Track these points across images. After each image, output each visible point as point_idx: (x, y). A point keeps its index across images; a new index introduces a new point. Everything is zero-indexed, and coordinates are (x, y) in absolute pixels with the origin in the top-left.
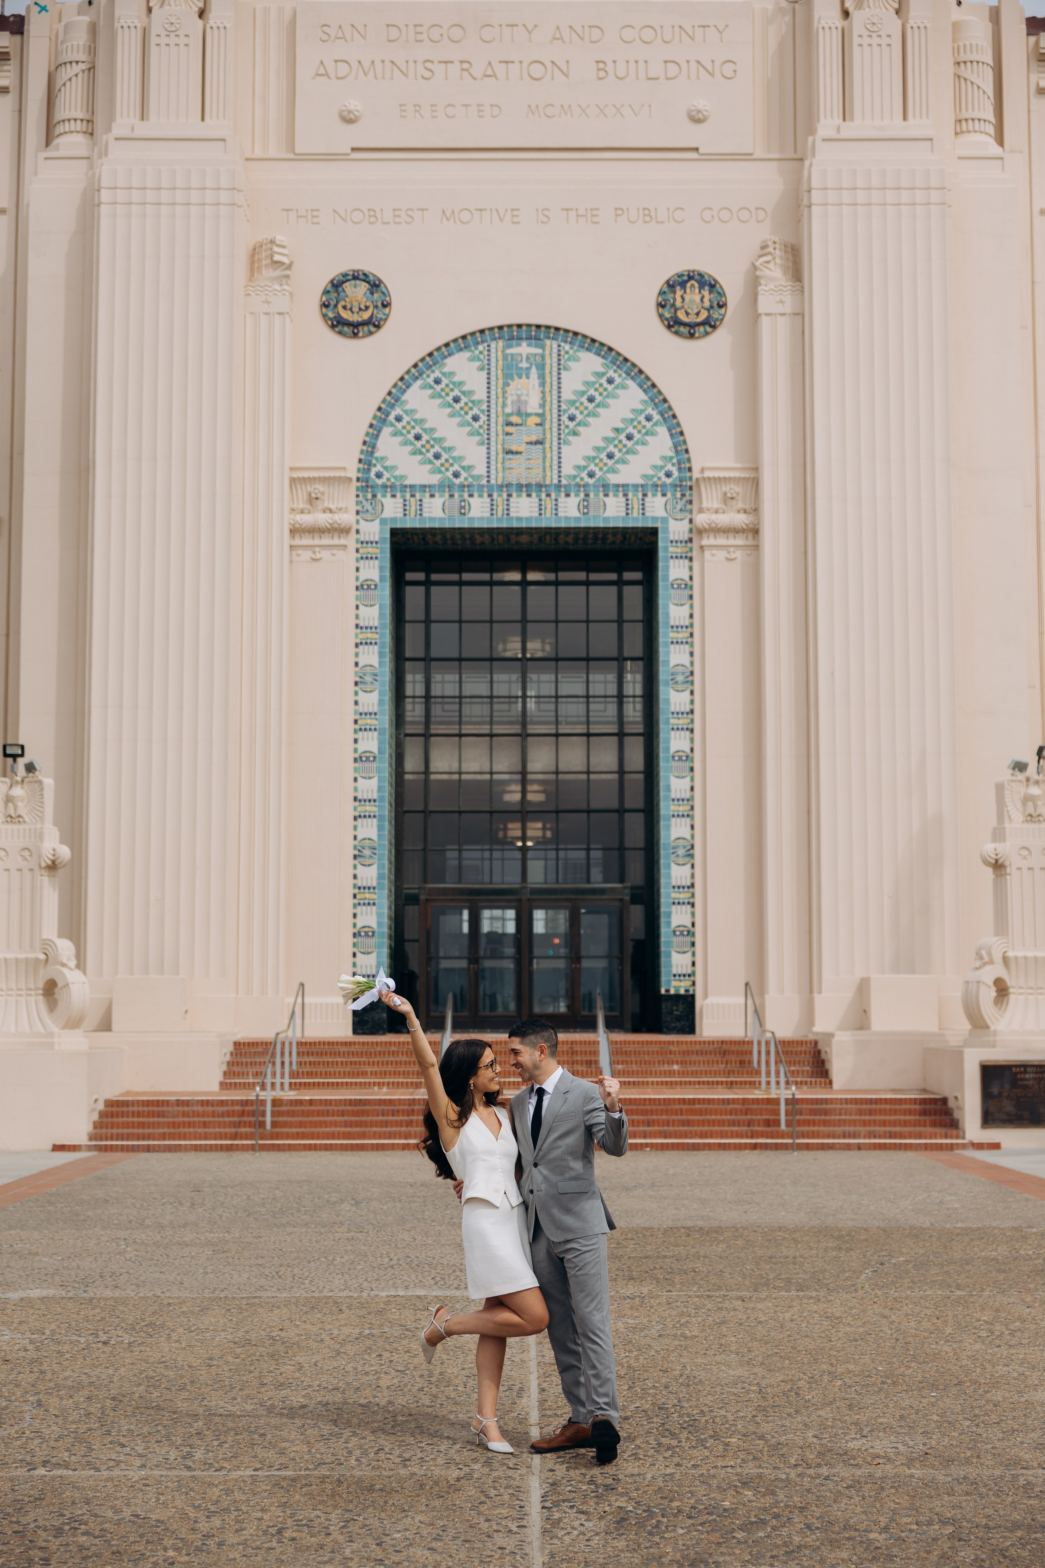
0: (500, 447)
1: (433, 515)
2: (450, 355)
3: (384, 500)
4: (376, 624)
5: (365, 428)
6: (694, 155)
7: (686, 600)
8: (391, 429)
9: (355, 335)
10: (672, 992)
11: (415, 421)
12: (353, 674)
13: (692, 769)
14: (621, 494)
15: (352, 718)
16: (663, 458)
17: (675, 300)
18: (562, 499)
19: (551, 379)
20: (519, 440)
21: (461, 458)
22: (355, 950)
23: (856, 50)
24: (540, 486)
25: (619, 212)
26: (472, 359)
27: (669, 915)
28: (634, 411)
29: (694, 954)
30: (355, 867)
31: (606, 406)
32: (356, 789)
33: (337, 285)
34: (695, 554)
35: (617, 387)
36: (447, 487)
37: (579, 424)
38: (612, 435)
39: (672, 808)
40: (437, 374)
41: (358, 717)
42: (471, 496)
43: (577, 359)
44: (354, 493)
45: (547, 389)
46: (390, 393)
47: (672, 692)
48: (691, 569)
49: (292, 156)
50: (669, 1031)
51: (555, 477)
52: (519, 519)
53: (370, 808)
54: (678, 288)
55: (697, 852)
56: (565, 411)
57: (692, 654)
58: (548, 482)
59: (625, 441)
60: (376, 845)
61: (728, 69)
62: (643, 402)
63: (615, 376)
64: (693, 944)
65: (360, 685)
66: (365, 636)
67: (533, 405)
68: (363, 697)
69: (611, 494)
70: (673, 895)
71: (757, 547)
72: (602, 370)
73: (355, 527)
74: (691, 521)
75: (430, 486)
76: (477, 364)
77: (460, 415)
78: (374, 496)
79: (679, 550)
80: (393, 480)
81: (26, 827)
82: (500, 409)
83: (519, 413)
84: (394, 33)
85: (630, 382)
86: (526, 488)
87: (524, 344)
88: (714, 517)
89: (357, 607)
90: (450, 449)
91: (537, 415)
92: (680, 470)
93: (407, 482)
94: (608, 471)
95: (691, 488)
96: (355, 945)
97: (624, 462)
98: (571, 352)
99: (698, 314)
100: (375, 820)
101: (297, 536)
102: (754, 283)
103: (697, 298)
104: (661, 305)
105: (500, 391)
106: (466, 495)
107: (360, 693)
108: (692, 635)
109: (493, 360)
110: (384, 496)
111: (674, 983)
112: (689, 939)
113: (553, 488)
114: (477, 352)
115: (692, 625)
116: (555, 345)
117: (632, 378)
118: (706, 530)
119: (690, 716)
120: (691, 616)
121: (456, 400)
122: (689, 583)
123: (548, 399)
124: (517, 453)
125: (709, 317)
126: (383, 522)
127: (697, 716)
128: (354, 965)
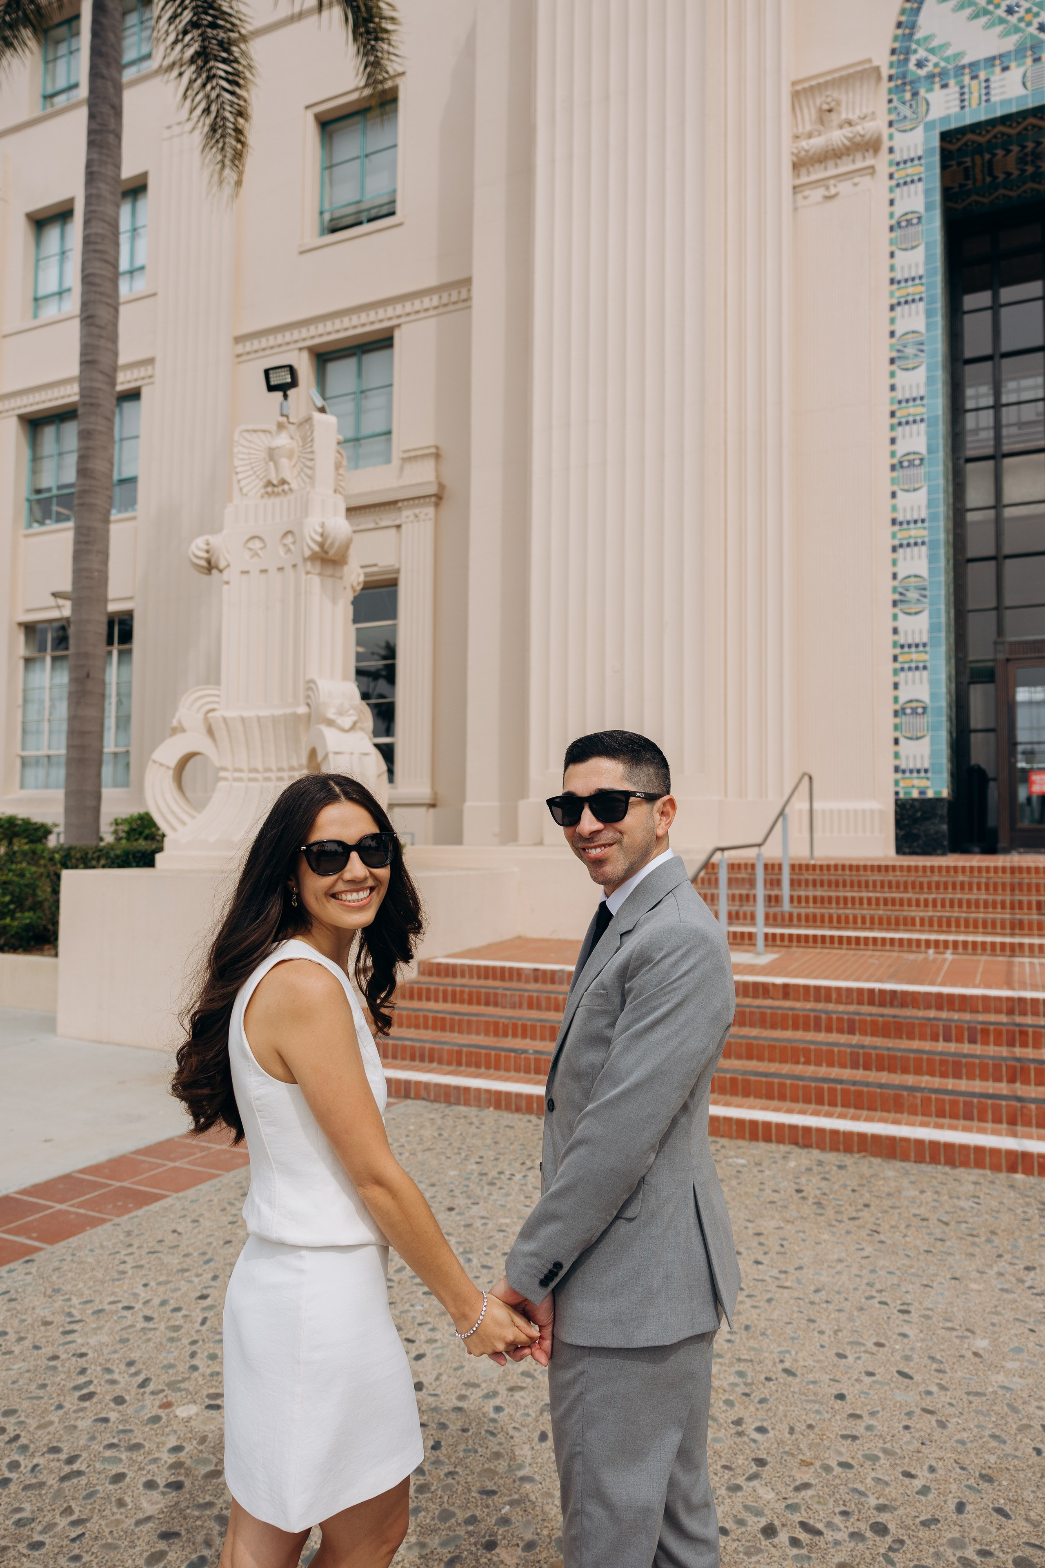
1: (1008, 96)
3: (930, 97)
4: (921, 271)
12: (887, 349)
15: (887, 409)
22: (898, 734)
30: (895, 617)
32: (894, 508)
36: (1029, 48)
41: (895, 407)
44: (885, 97)
53: (916, 533)
60: (926, 583)
65: (898, 363)
66: (904, 292)
68: (902, 378)
73: (887, 142)
75: (1002, 56)
78: (915, 94)
80: (943, 64)
89: (892, 255)
93: (965, 61)
96: (896, 727)
100: (924, 549)
101: (803, 171)
107: (899, 372)
110: (930, 90)
126: (929, 127)
128: (897, 755)
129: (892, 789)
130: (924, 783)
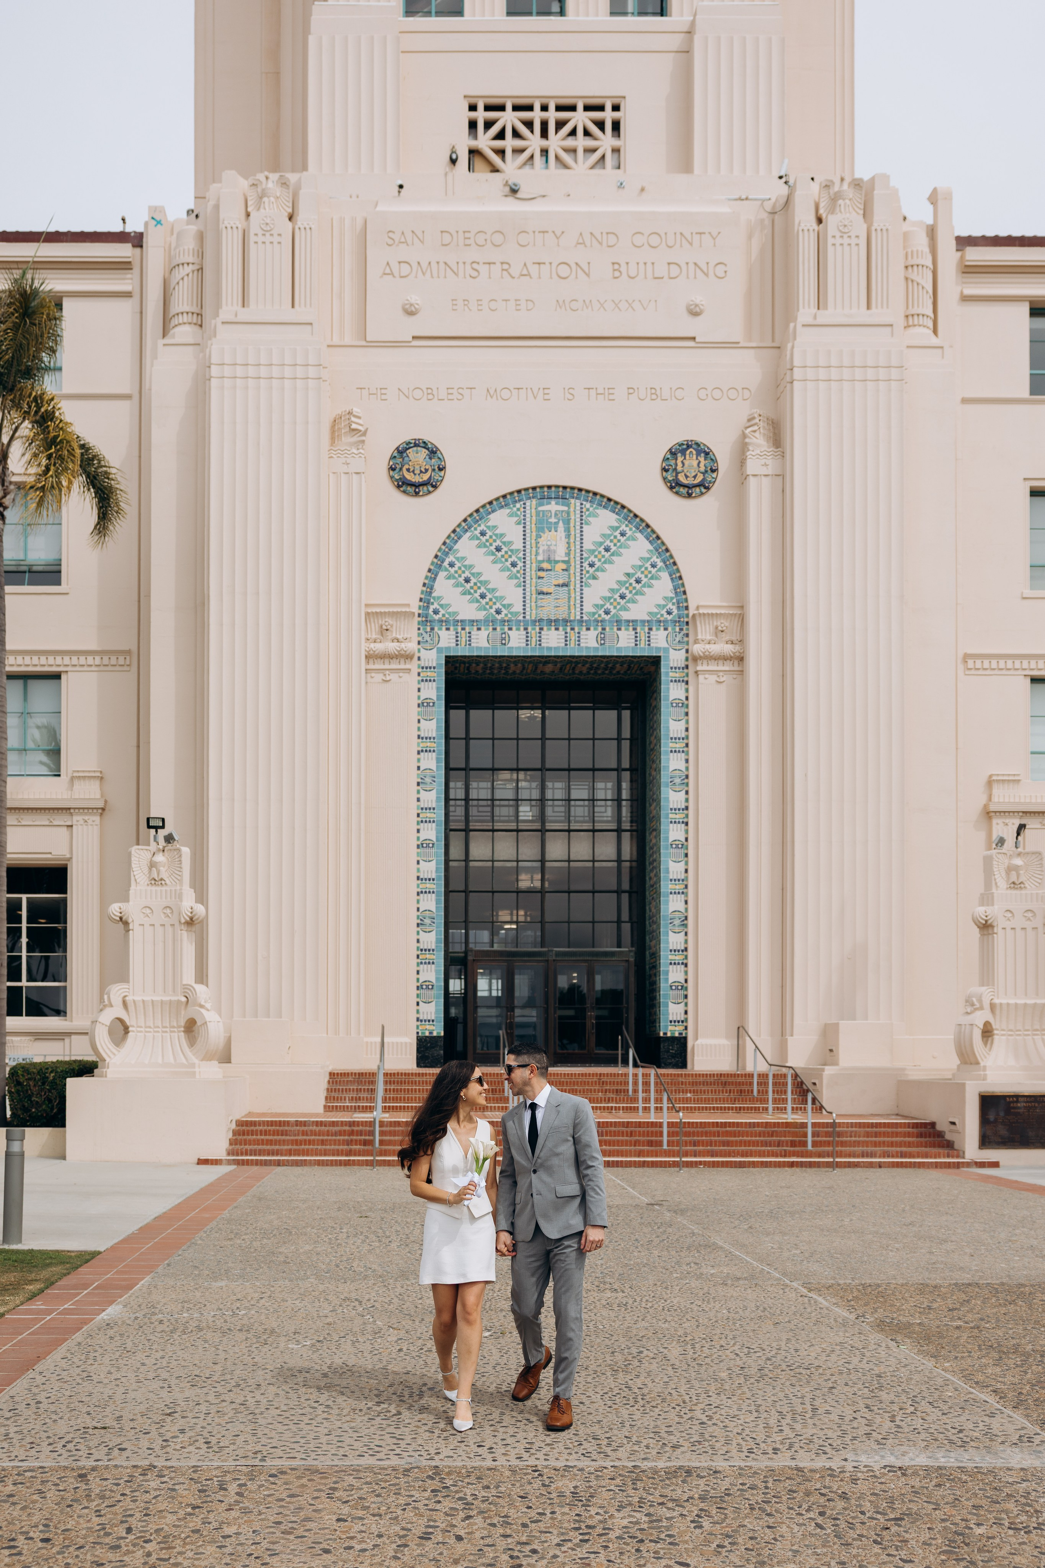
0: (533, 588)
1: (480, 645)
2: (493, 511)
3: (439, 632)
4: (434, 735)
5: (425, 572)
6: (691, 344)
7: (682, 716)
8: (446, 573)
9: (417, 494)
10: (669, 1035)
11: (465, 566)
12: (416, 776)
13: (686, 855)
14: (631, 628)
15: (416, 812)
16: (665, 598)
17: (676, 465)
18: (584, 632)
19: (575, 532)
20: (549, 583)
21: (502, 598)
22: (418, 1000)
23: (830, 249)
24: (566, 621)
25: (631, 391)
26: (511, 515)
27: (667, 973)
28: (641, 559)
29: (686, 1005)
30: (418, 933)
31: (620, 555)
32: (418, 870)
33: (401, 452)
34: (691, 679)
35: (628, 539)
36: (491, 622)
37: (597, 570)
38: (624, 579)
39: (670, 886)
40: (483, 527)
41: (420, 811)
42: (510, 629)
43: (596, 516)
44: (417, 626)
45: (572, 540)
46: (444, 543)
47: (671, 792)
48: (687, 690)
49: (364, 343)
50: (667, 1066)
51: (578, 613)
52: (549, 649)
53: (430, 886)
54: (679, 455)
55: (690, 922)
56: (587, 559)
57: (687, 761)
58: (572, 618)
59: (634, 584)
60: (433, 915)
61: (720, 270)
62: (649, 551)
63: (627, 529)
64: (686, 997)
65: (421, 785)
66: (425, 745)
67: (560, 553)
68: (423, 795)
69: (623, 628)
70: (670, 957)
71: (741, 672)
72: (616, 524)
73: (417, 655)
74: (687, 651)
75: (477, 621)
76: (516, 519)
77: (502, 562)
78: (432, 629)
79: (677, 675)
80: (447, 616)
81: (168, 889)
82: (533, 557)
83: (549, 560)
84: (447, 238)
85: (639, 535)
86: (554, 623)
87: (553, 502)
88: (707, 646)
89: (419, 721)
90: (493, 590)
91: (563, 561)
92: (678, 608)
93: (459, 618)
94: (621, 609)
95: (687, 623)
96: (418, 996)
97: (634, 601)
98: (591, 509)
99: (695, 477)
100: (432, 895)
101: (371, 662)
102: (742, 449)
103: (695, 463)
104: (665, 470)
105: (533, 541)
106: (506, 628)
107: (422, 791)
108: (687, 745)
109: (528, 515)
110: (440, 629)
111: (670, 1028)
112: (682, 992)
113: (576, 623)
114: (515, 509)
115: (687, 737)
116: (578, 504)
117: (640, 531)
118: (701, 658)
119: (685, 812)
120: (687, 730)
121: (498, 549)
122: (686, 702)
123: (573, 549)
124: (547, 594)
125: (704, 480)
126: (440, 650)
127: (691, 811)
128: (418, 1012)
129: (415, 1031)
130: (432, 1028)
